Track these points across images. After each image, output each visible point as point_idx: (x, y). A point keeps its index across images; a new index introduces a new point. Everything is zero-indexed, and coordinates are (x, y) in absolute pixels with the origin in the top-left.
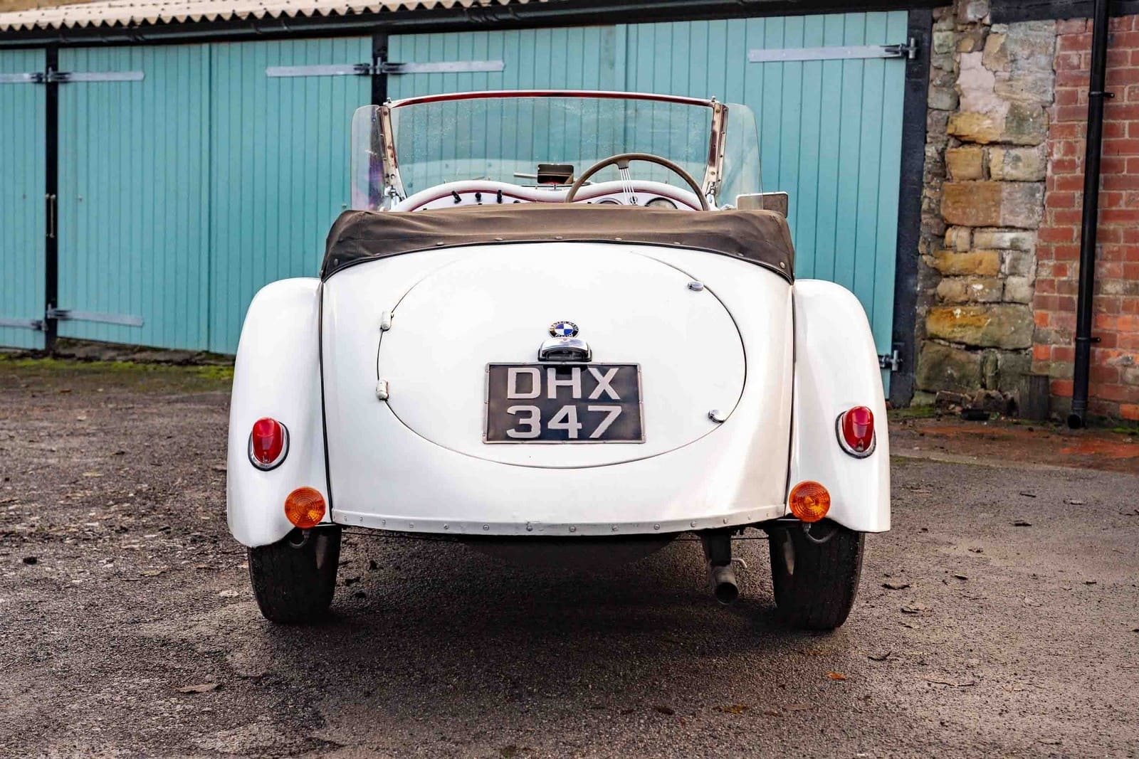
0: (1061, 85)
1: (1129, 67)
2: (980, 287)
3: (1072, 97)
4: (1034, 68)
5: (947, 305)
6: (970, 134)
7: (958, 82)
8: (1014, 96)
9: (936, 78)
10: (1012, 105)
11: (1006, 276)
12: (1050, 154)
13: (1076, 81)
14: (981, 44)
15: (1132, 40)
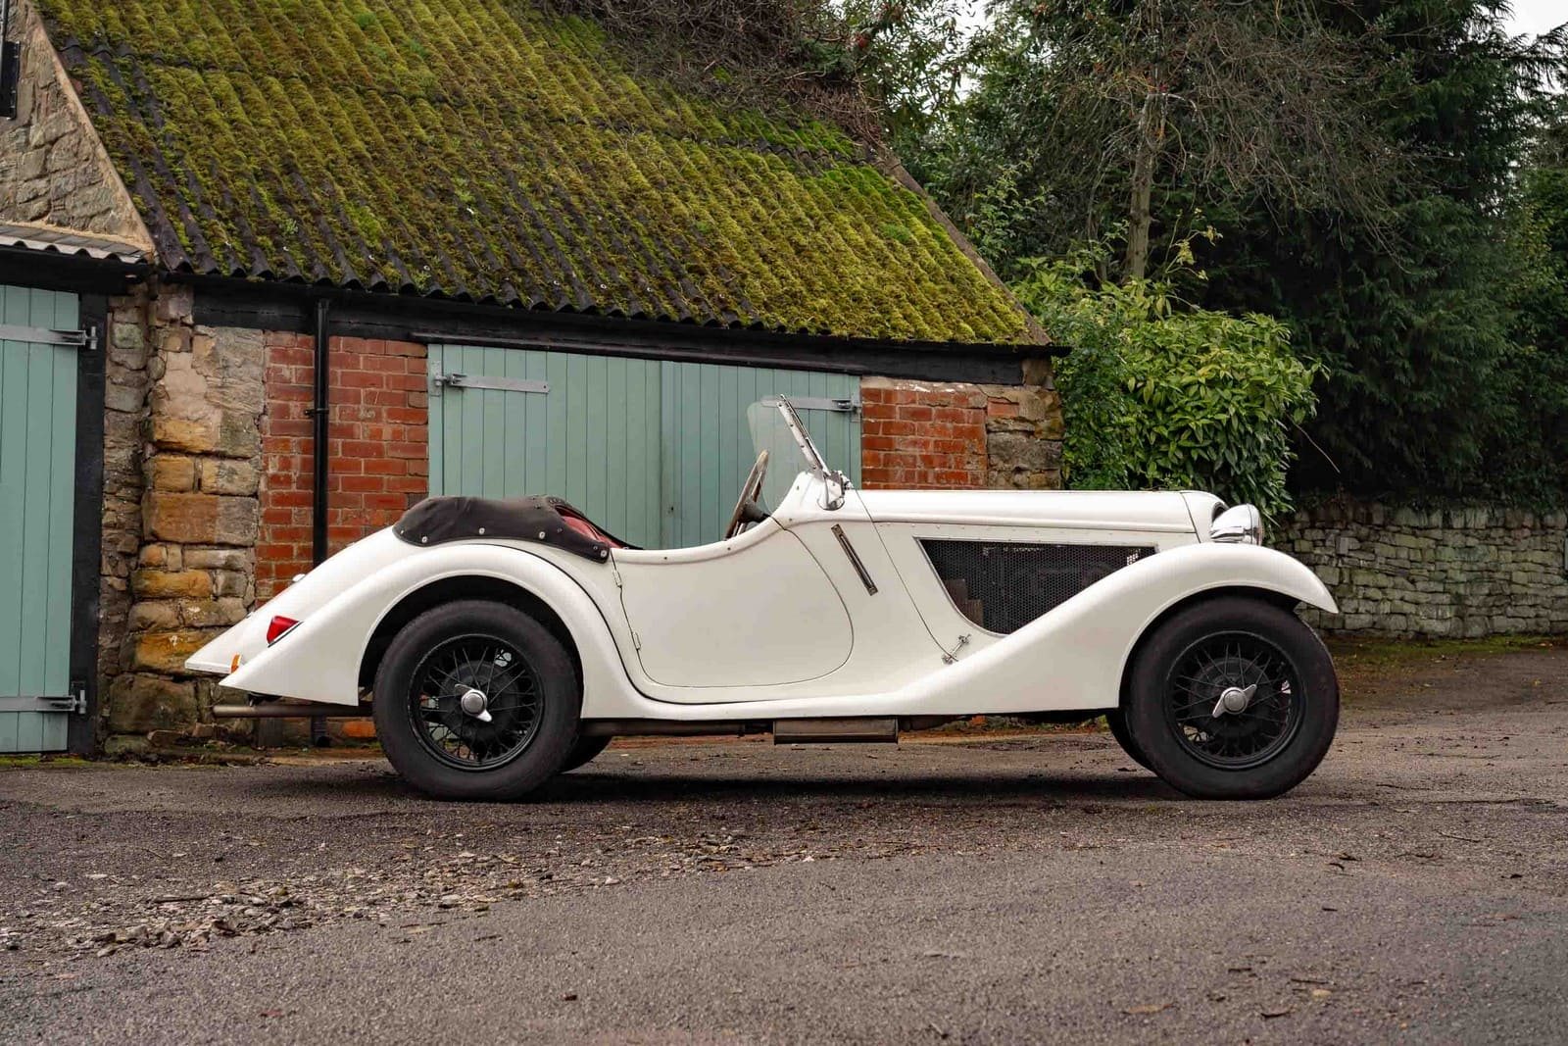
0: (273, 398)
1: (339, 386)
2: (197, 610)
3: (283, 411)
4: (246, 378)
5: (156, 631)
6: (180, 441)
7: (161, 382)
8: (227, 405)
9: (114, 375)
10: (225, 414)
11: (216, 598)
12: (266, 468)
13: (288, 394)
14: (189, 346)
15: (342, 362)
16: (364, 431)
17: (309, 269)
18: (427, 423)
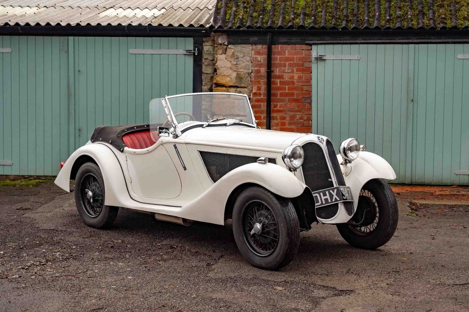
0: (255, 67)
1: (278, 62)
3: (258, 72)
4: (245, 61)
6: (222, 83)
7: (216, 64)
8: (238, 70)
9: (205, 62)
10: (237, 73)
12: (252, 90)
13: (260, 66)
14: (225, 52)
15: (279, 53)
16: (287, 76)
17: (267, 23)
18: (311, 73)
